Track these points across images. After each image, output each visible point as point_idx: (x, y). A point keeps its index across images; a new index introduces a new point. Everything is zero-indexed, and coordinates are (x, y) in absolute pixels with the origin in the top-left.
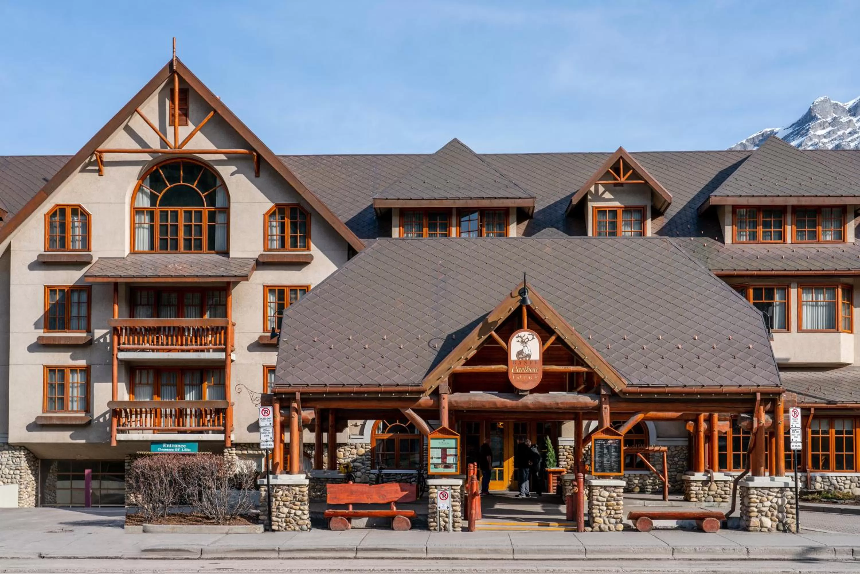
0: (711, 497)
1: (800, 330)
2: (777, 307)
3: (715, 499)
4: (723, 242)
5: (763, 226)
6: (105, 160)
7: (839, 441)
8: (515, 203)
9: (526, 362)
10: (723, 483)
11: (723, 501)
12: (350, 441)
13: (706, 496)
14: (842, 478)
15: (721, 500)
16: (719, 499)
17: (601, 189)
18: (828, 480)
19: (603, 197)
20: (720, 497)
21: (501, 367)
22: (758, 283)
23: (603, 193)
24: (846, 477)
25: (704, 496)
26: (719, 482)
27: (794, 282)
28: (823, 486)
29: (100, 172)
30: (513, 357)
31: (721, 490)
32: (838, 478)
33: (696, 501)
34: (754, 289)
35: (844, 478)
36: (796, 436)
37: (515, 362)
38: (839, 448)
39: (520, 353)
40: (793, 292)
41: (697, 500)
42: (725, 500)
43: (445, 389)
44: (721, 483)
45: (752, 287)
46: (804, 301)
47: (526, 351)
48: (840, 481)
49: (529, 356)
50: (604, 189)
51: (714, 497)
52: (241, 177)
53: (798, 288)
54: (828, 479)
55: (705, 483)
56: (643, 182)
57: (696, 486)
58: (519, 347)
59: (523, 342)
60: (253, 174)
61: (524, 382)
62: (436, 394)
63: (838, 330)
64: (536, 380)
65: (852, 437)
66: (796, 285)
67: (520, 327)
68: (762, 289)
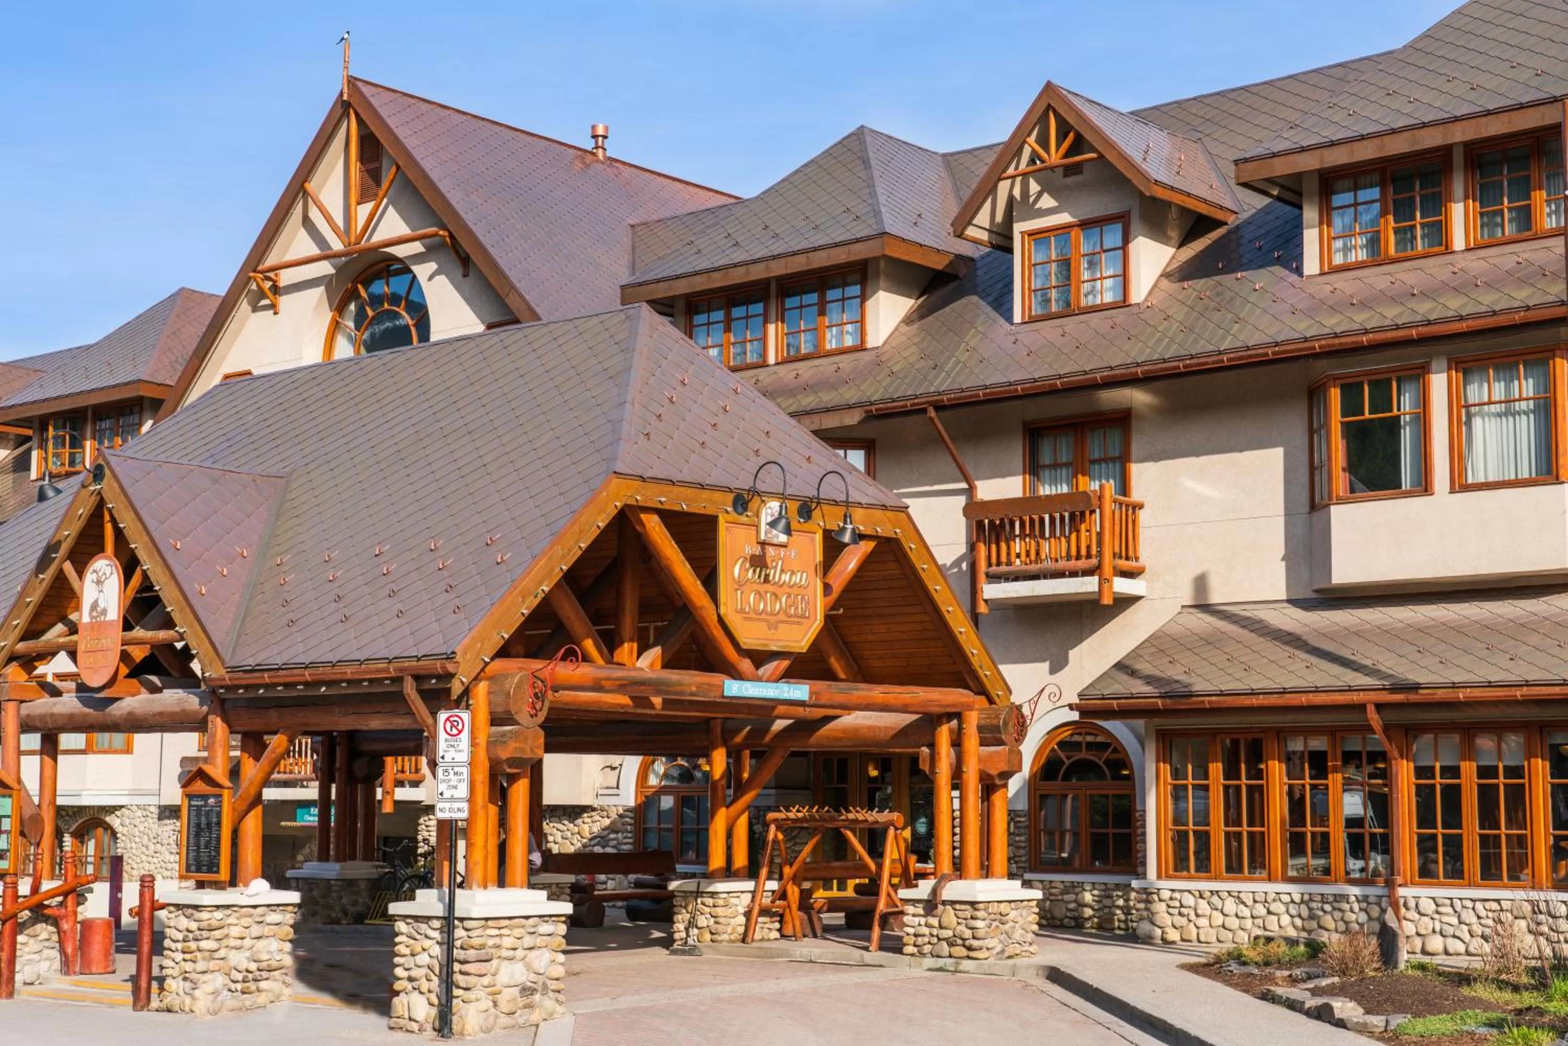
0: (944, 944)
1: (1460, 485)
2: (1408, 428)
3: (952, 949)
4: (1299, 271)
5: (1395, 215)
6: (282, 283)
7: (1487, 796)
8: (849, 253)
10: (968, 907)
11: (969, 957)
12: (596, 803)
13: (935, 940)
14: (1488, 905)
15: (964, 952)
16: (960, 951)
17: (1034, 187)
18: (1450, 910)
19: (1037, 206)
20: (964, 946)
22: (1352, 368)
23: (1039, 195)
24: (1498, 901)
25: (929, 943)
26: (958, 907)
27: (1439, 354)
28: (1438, 929)
29: (273, 307)
31: (967, 926)
32: (1479, 905)
33: (912, 955)
34: (1343, 387)
35: (1495, 906)
36: (453, 783)
37: (86, 628)
38: (1488, 817)
40: (1438, 383)
41: (915, 950)
42: (972, 954)
44: (963, 907)
45: (1338, 382)
46: (1475, 405)
48: (1483, 913)
50: (1039, 188)
51: (951, 944)
52: (442, 280)
53: (1449, 369)
54: (1452, 906)
55: (931, 905)
56: (1093, 155)
57: (914, 915)
60: (460, 272)
61: (97, 670)
63: (1557, 477)
64: (110, 666)
65: (1523, 785)
66: (1445, 364)
68: (1361, 384)
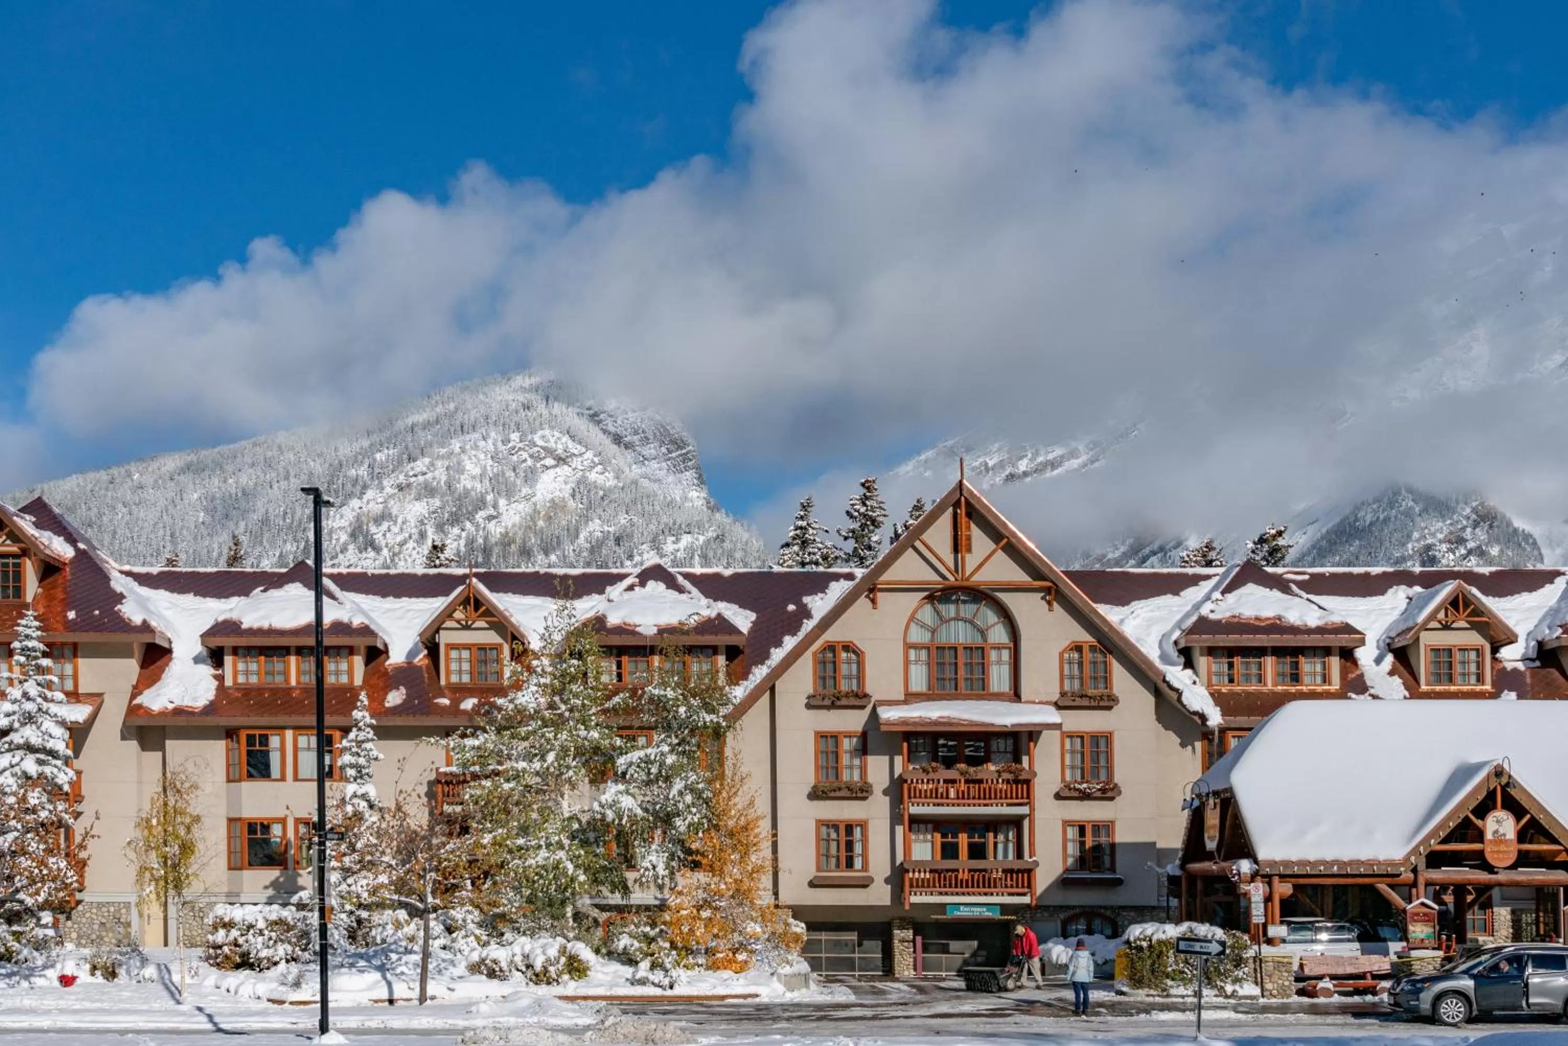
9: (1501, 841)
21: (1477, 846)
29: (874, 605)
30: (1489, 836)
37: (1491, 841)
39: (1496, 832)
43: (1422, 866)
47: (1501, 831)
49: (1504, 835)
56: (1486, 619)
58: (1495, 826)
59: (1498, 822)
60: (1046, 608)
61: (1501, 860)
62: (1415, 871)
64: (1512, 858)
67: (1494, 807)
